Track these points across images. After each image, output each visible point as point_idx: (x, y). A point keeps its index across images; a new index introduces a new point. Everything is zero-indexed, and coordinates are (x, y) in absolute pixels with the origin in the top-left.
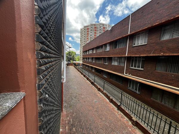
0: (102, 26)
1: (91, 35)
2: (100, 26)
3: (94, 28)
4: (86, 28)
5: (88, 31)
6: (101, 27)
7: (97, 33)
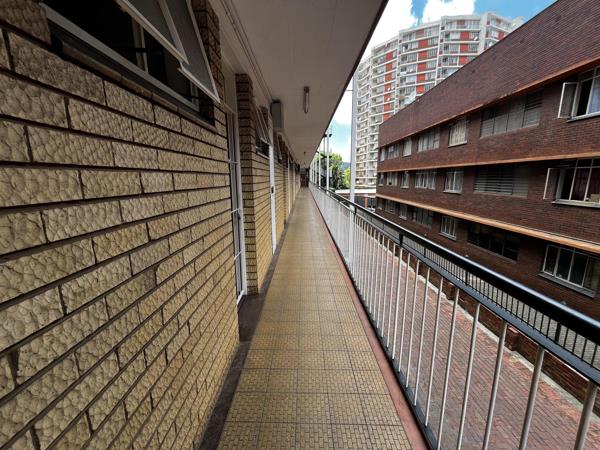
0: (454, 27)
1: (403, 80)
2: (447, 29)
3: (415, 46)
4: (382, 53)
5: (389, 67)
6: (452, 37)
7: (429, 66)
